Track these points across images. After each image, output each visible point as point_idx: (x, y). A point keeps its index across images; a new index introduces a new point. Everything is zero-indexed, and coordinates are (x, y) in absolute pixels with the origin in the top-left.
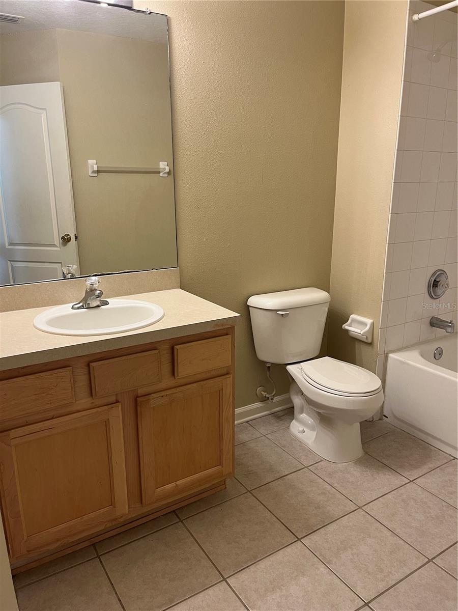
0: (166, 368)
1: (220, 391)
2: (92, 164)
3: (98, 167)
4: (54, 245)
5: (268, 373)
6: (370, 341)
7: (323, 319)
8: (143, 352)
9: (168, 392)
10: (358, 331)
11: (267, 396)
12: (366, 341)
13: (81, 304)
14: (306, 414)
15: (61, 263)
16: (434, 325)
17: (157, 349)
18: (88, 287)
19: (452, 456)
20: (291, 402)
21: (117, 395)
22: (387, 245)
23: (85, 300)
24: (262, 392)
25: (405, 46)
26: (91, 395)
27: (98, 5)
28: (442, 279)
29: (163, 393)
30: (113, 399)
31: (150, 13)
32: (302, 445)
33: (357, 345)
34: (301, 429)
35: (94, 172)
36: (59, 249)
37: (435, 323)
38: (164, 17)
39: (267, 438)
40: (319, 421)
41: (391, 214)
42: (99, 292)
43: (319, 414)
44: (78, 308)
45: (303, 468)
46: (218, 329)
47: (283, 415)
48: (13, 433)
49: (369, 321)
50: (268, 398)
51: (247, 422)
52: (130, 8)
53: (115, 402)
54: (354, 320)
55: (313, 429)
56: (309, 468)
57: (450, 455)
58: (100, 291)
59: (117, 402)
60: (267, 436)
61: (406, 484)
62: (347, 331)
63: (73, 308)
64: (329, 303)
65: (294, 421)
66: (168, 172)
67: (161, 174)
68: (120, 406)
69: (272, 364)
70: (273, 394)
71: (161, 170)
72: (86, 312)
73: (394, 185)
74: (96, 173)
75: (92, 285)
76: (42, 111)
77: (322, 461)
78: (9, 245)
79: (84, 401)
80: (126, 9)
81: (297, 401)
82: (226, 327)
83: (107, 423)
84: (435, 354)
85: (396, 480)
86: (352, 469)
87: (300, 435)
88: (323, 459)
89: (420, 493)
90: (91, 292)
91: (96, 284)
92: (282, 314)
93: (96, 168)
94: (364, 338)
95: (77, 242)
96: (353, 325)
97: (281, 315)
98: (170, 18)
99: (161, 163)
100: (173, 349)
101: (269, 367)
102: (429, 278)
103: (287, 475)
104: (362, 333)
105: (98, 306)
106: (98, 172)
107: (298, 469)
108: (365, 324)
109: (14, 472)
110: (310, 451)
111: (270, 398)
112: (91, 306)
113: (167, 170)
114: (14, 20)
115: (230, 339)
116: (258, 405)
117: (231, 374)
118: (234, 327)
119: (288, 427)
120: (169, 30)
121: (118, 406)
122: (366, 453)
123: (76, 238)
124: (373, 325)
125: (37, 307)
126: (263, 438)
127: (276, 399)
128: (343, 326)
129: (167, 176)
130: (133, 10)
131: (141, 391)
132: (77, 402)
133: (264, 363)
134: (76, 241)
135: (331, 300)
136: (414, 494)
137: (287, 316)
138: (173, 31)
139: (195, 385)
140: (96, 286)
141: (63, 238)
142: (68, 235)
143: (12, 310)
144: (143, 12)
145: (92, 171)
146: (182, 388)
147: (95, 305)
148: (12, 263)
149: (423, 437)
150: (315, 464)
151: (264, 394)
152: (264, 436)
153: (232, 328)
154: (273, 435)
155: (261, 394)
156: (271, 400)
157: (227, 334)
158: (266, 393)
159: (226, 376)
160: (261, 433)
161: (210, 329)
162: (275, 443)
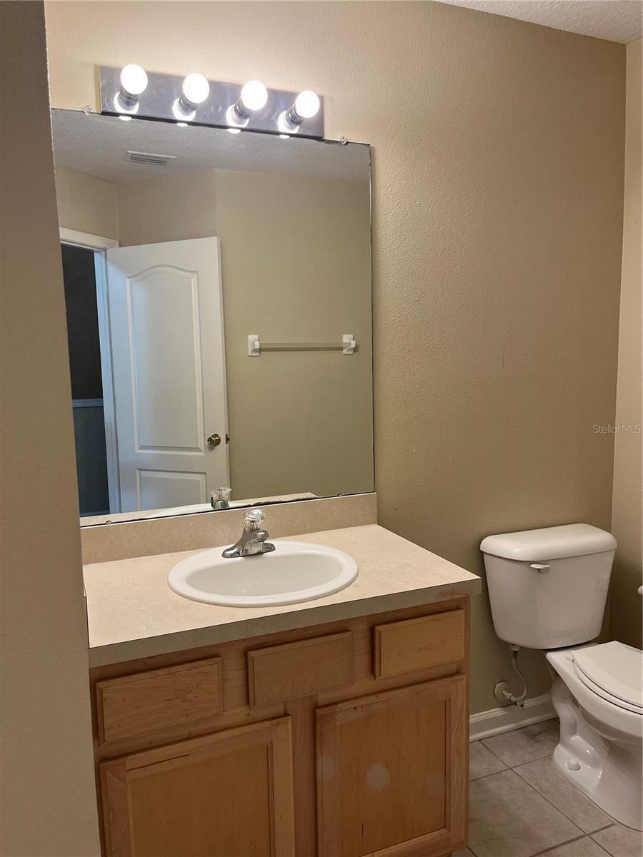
0: (362, 661)
1: (446, 704)
2: (253, 340)
3: (260, 344)
4: (197, 449)
5: (514, 661)
7: (606, 576)
8: (327, 634)
9: (364, 701)
11: (513, 699)
13: (235, 550)
14: (581, 736)
15: (205, 473)
17: (348, 631)
18: (248, 526)
20: (553, 710)
21: (285, 703)
23: (241, 543)
24: (504, 692)
26: (248, 701)
27: (277, 137)
29: (358, 703)
30: (279, 709)
31: (347, 143)
32: (575, 792)
34: (573, 762)
35: (255, 350)
36: (203, 454)
38: (366, 147)
39: (516, 773)
40: (606, 753)
42: (263, 533)
43: (606, 741)
44: (231, 556)
45: (582, 837)
46: (444, 600)
47: (540, 733)
48: (131, 761)
50: (515, 703)
51: (479, 741)
52: (320, 139)
53: (283, 714)
55: (595, 764)
56: (592, 836)
58: (264, 531)
59: (286, 714)
60: (514, 769)
63: (224, 555)
64: (614, 552)
65: (559, 746)
66: (354, 349)
67: (345, 351)
68: (290, 722)
69: (522, 648)
70: (522, 697)
71: (343, 346)
72: (242, 561)
74: (257, 352)
75: (253, 522)
76: (192, 274)
77: (613, 824)
78: (139, 449)
79: (237, 712)
80: (315, 141)
81: (565, 712)
82: (458, 597)
83: (269, 749)
87: (572, 774)
88: (616, 822)
90: (251, 532)
91: (258, 521)
93: (257, 345)
95: (228, 445)
97: (538, 569)
98: (373, 147)
99: (344, 336)
100: (372, 631)
101: (515, 653)
103: (554, 848)
105: (260, 553)
106: (260, 350)
107: (573, 837)
109: (128, 824)
110: (592, 804)
111: (518, 703)
112: (250, 553)
113: (353, 344)
114: (162, 162)
115: (463, 617)
116: (497, 712)
117: (463, 674)
118: (470, 597)
119: (550, 756)
120: (372, 165)
121: (287, 723)
123: (228, 439)
125: (174, 552)
126: (509, 773)
127: (529, 703)
129: (351, 353)
130: (323, 140)
131: (323, 698)
132: (225, 714)
133: (506, 645)
134: (227, 443)
135: (618, 545)
137: (548, 572)
138: (377, 165)
139: (406, 690)
140: (259, 524)
141: (210, 440)
142: (217, 435)
143: (139, 556)
144: (337, 142)
145: (252, 349)
146: (385, 695)
147: (255, 552)
148: (141, 472)
150: (603, 829)
151: (508, 695)
152: (510, 771)
153: (466, 599)
154: (523, 768)
155: (503, 694)
156: (519, 707)
157: (458, 608)
158: (511, 694)
159: (457, 677)
160: (505, 764)
161: (432, 600)
162: (530, 785)
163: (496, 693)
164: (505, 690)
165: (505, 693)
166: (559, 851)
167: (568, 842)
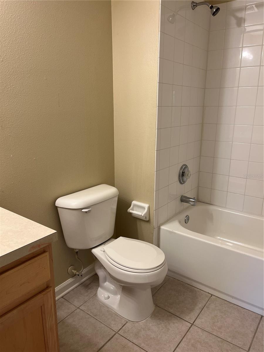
5: (76, 257)
6: (148, 219)
7: (115, 207)
10: (140, 213)
11: (77, 273)
12: (145, 220)
14: (108, 282)
16: (184, 201)
19: (210, 294)
22: (156, 151)
25: (160, 5)
28: (186, 171)
33: (138, 223)
34: (106, 296)
37: (184, 199)
39: (81, 309)
40: (121, 289)
41: (157, 129)
45: (115, 334)
49: (146, 206)
50: (78, 275)
51: (62, 297)
54: (135, 205)
55: (115, 293)
56: (119, 333)
57: (208, 293)
61: (190, 328)
62: (131, 213)
64: (117, 197)
65: (100, 289)
69: (80, 250)
70: (81, 271)
73: (158, 108)
77: (127, 322)
81: (101, 273)
82: (43, 246)
84: (185, 220)
85: (183, 326)
86: (151, 325)
87: (107, 302)
88: (128, 321)
89: (202, 334)
92: (86, 212)
94: (144, 219)
96: (135, 209)
101: (77, 252)
102: (179, 171)
104: (143, 215)
107: (111, 337)
108: (143, 208)
110: (116, 315)
111: (80, 275)
115: (48, 256)
116: (70, 280)
117: (51, 287)
118: (51, 244)
119: (96, 295)
122: (156, 305)
124: (149, 208)
126: (78, 310)
128: (128, 210)
133: (72, 250)
135: (119, 193)
136: (198, 337)
137: (90, 212)
149: (188, 282)
150: (123, 327)
151: (75, 272)
152: (78, 309)
153: (49, 246)
154: (85, 305)
155: (72, 272)
156: (80, 276)
157: (44, 252)
158: (76, 271)
159: (47, 291)
160: (75, 306)
161: (26, 253)
162: (88, 314)
163: (69, 273)
164: (73, 269)
165: (73, 271)
166: (105, 347)
167: (109, 340)
